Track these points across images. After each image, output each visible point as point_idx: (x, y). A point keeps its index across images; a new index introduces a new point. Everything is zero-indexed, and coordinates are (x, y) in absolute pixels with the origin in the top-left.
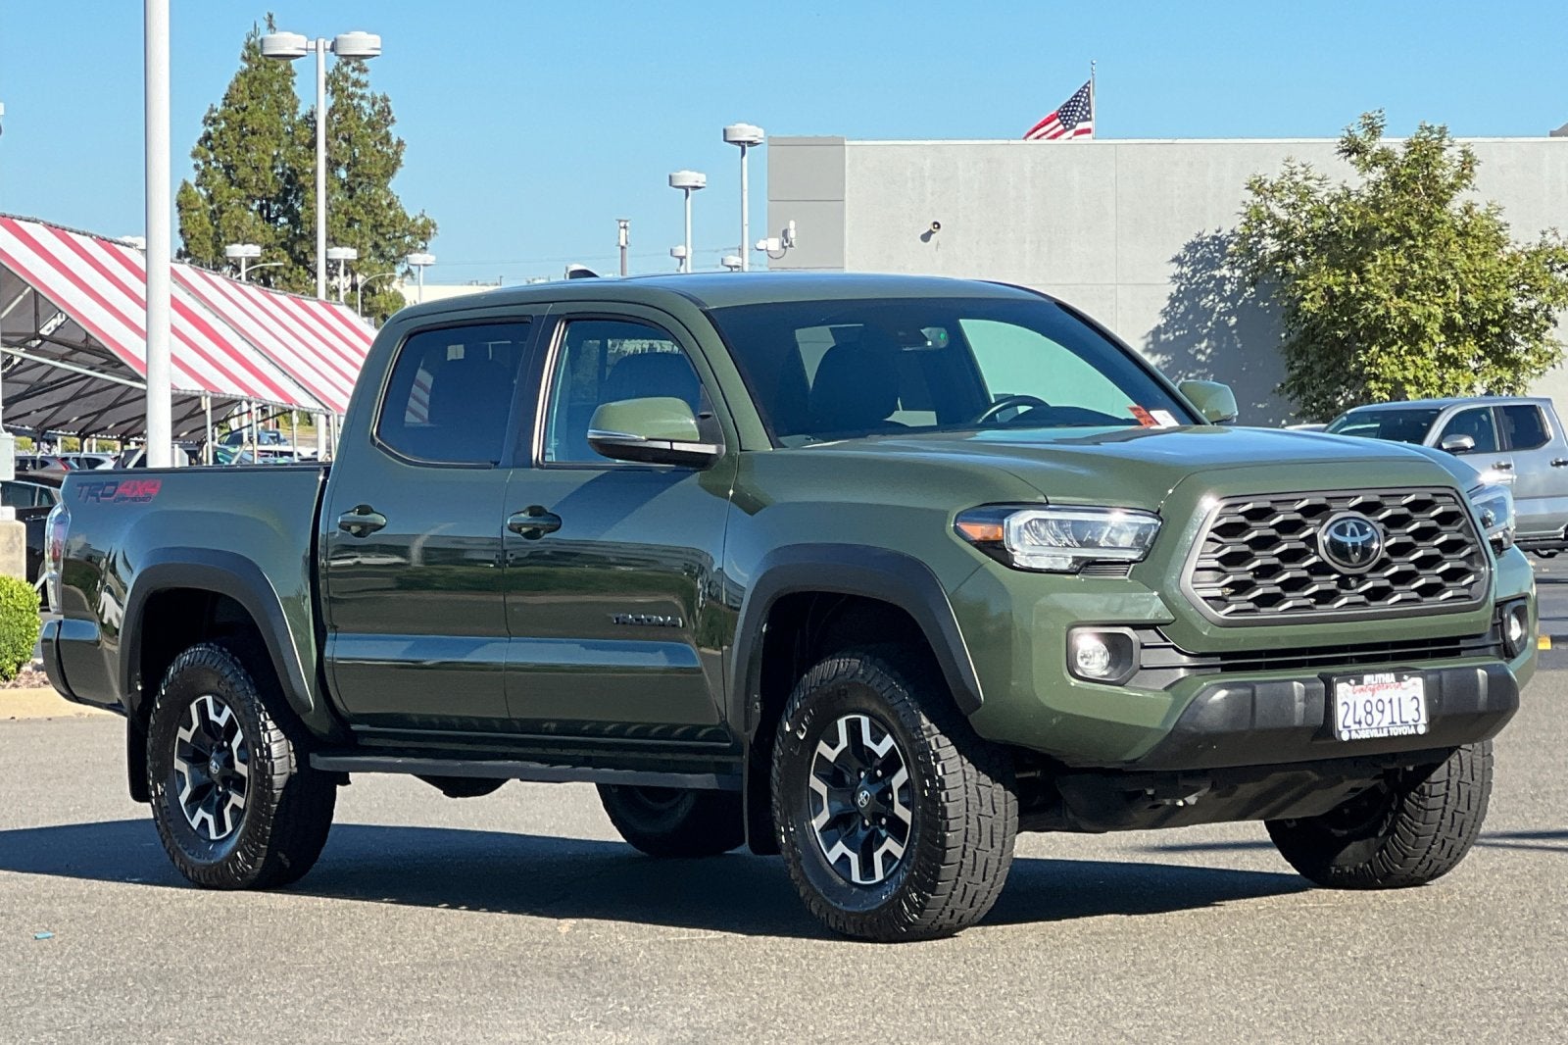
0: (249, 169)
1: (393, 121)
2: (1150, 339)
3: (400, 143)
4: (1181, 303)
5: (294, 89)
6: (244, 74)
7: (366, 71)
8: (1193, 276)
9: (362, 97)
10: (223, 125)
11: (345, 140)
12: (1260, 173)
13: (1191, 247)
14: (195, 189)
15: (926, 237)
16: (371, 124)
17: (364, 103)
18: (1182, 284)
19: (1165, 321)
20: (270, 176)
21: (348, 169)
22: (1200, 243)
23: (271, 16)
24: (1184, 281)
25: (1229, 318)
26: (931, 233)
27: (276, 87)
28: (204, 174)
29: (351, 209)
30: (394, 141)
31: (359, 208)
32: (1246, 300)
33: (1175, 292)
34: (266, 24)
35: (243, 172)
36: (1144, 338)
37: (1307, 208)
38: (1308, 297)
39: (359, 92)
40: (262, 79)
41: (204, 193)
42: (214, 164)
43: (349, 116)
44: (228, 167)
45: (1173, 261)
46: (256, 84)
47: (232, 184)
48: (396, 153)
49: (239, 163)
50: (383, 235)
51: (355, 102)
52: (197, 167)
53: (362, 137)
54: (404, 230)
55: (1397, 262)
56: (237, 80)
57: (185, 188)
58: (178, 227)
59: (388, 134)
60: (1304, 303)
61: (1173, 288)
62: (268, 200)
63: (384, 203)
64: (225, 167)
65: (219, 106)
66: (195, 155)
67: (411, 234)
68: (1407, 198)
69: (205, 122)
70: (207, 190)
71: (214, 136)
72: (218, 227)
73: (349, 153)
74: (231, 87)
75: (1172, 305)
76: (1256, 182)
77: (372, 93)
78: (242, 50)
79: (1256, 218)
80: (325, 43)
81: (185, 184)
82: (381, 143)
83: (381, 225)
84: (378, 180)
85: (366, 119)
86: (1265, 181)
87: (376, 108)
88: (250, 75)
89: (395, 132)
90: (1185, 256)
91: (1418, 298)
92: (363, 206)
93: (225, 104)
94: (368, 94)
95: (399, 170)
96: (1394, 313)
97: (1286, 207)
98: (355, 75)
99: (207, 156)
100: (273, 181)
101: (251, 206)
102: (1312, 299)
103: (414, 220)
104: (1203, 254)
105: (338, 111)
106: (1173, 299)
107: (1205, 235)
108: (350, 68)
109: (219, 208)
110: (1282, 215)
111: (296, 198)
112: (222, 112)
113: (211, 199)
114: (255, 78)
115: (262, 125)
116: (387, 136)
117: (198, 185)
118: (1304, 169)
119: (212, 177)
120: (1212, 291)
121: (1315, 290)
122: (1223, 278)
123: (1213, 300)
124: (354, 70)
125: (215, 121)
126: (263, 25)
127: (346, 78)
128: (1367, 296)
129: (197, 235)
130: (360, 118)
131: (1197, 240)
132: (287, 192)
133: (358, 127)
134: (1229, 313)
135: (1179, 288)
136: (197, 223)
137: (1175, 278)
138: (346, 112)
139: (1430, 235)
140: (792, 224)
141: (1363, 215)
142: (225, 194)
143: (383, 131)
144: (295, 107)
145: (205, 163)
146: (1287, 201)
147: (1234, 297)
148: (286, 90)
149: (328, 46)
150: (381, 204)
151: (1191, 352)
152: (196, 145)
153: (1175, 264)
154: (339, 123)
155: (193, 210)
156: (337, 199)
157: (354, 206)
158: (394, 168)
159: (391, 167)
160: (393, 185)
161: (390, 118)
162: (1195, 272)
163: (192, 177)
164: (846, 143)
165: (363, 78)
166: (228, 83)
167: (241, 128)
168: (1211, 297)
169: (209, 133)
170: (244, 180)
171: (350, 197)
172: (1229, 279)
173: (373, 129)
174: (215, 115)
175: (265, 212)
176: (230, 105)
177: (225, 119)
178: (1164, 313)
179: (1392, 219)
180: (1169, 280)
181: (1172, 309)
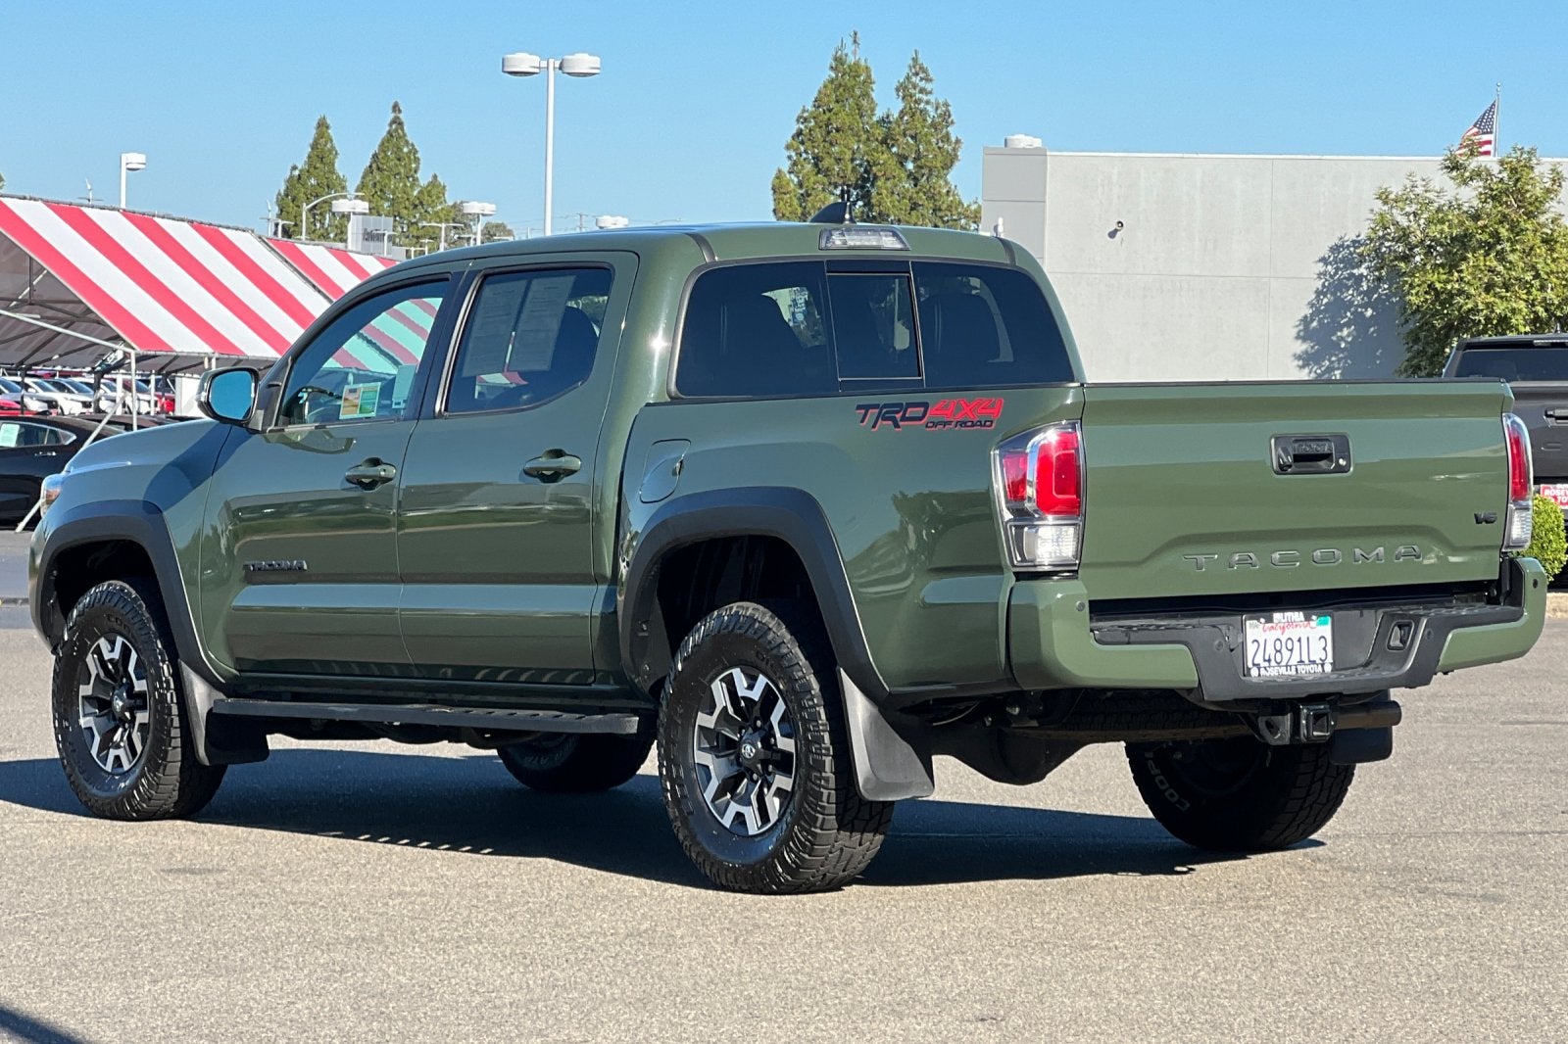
0: (832, 161)
1: (952, 122)
2: (1301, 327)
3: (958, 141)
4: (1325, 296)
5: (873, 95)
6: (832, 81)
7: (931, 80)
8: (1336, 274)
9: (927, 103)
10: (813, 124)
11: (912, 137)
12: (1384, 187)
13: (1335, 249)
14: (788, 176)
15: (1112, 234)
16: (934, 125)
17: (928, 107)
18: (1326, 280)
19: (1311, 311)
20: (850, 167)
21: (915, 160)
22: (1342, 246)
23: (856, 34)
24: (1328, 277)
25: (1366, 310)
26: (1116, 231)
27: (858, 92)
28: (795, 164)
29: (915, 195)
30: (953, 139)
31: (921, 194)
32: (1380, 295)
33: (1320, 288)
34: (852, 40)
35: (826, 163)
36: (1297, 326)
37: (1425, 216)
38: (1414, 292)
39: (925, 98)
40: (845, 86)
41: (796, 180)
42: (804, 155)
43: (916, 118)
44: (817, 159)
45: (1320, 261)
46: (841, 90)
47: (818, 172)
48: (954, 149)
49: (824, 155)
50: (941, 217)
51: (922, 106)
52: (790, 157)
53: (926, 135)
54: (959, 214)
55: (1488, 263)
56: (825, 87)
57: (779, 176)
58: (772, 207)
59: (948, 134)
60: (1410, 297)
61: (1319, 284)
62: (848, 186)
63: (944, 191)
64: (814, 158)
65: (810, 108)
66: (788, 147)
67: (966, 217)
68: (1500, 209)
69: (798, 121)
70: (798, 177)
71: (804, 132)
72: (805, 208)
73: (915, 148)
74: (820, 92)
75: (1318, 297)
76: (1383, 193)
77: (936, 99)
78: (830, 61)
79: (1383, 222)
80: (554, 63)
81: (780, 171)
82: (942, 141)
83: (940, 210)
84: (939, 171)
85: (929, 120)
86: (1391, 193)
87: (939, 112)
88: (836, 83)
89: (953, 132)
90: (1329, 257)
91: (1503, 294)
92: (925, 193)
93: (814, 106)
94: (933, 101)
95: (957, 164)
96: (1481, 307)
97: (1407, 214)
98: (922, 84)
99: (798, 148)
100: (852, 171)
101: (835, 191)
102: (1417, 294)
103: (968, 206)
104: (1343, 256)
105: (906, 114)
106: (1318, 293)
107: (1346, 238)
108: (919, 78)
109: (807, 191)
110: (1404, 222)
111: (873, 185)
112: (812, 113)
113: (800, 185)
114: (840, 85)
115: (844, 123)
116: (948, 135)
117: (790, 173)
118: (1424, 183)
119: (802, 166)
120: (1352, 286)
121: (1419, 285)
122: (1361, 275)
123: (1352, 295)
124: (922, 79)
125: (806, 120)
126: (849, 41)
127: (915, 87)
128: (1461, 292)
129: (787, 215)
130: (925, 120)
131: (1340, 243)
132: (865, 180)
133: (923, 127)
134: (1365, 306)
135: (1324, 283)
136: (787, 205)
137: (1320, 275)
138: (914, 114)
139: (1517, 241)
140: (1000, 221)
141: (1462, 223)
142: (812, 179)
143: (944, 131)
144: (873, 110)
145: (797, 154)
146: (1408, 209)
147: (1369, 293)
148: (866, 95)
149: (557, 65)
150: (939, 193)
151: (1334, 338)
152: (789, 139)
153: (1321, 264)
154: (907, 123)
155: (785, 194)
156: (904, 187)
157: (917, 193)
158: (952, 163)
159: (950, 161)
160: (953, 176)
161: (950, 120)
162: (1337, 269)
163: (786, 166)
164: (1048, 153)
165: (929, 86)
166: (818, 88)
167: (827, 126)
168: (1351, 292)
169: (801, 130)
170: (827, 169)
171: (916, 185)
172: (1366, 277)
173: (936, 129)
174: (805, 115)
175: (846, 196)
176: (819, 107)
177: (814, 118)
178: (1311, 304)
179: (1486, 226)
180: (1316, 276)
181: (1318, 301)
